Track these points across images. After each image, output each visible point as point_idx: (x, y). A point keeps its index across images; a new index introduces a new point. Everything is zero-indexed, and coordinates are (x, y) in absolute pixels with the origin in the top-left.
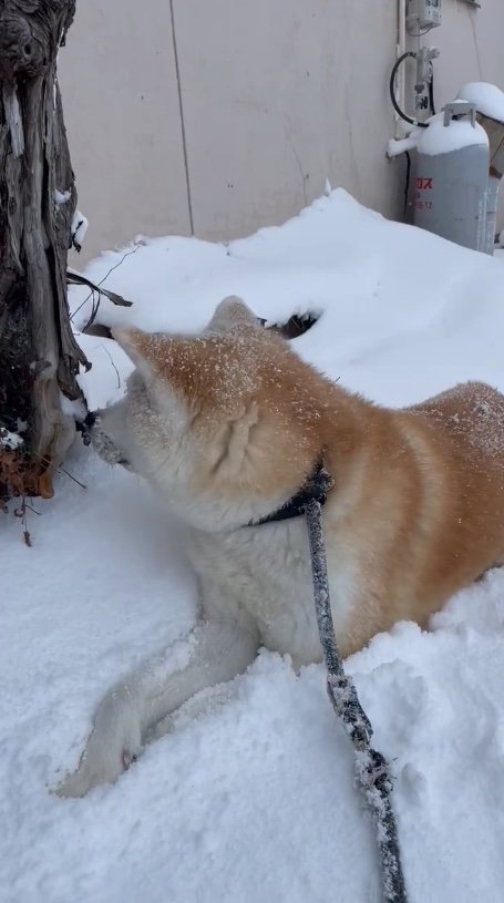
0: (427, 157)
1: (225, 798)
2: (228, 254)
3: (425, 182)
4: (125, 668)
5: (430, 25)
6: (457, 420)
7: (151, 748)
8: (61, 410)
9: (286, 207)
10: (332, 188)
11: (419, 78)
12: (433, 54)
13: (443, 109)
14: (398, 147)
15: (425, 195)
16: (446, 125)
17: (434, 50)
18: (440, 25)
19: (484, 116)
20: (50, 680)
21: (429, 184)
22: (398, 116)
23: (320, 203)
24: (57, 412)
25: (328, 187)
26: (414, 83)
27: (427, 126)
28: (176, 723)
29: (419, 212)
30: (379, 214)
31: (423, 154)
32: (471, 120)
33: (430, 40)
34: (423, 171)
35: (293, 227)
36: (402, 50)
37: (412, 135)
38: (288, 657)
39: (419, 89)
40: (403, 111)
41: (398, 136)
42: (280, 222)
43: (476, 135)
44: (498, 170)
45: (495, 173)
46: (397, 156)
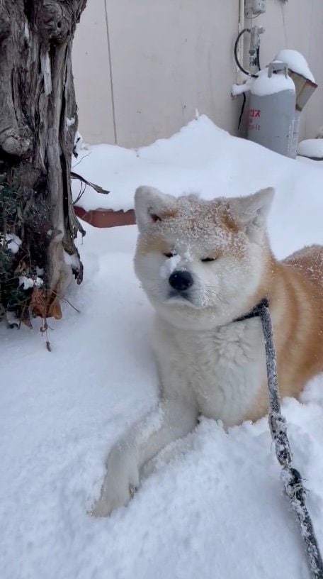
0: (256, 96)
1: (198, 515)
3: (256, 113)
4: (121, 430)
5: (259, 12)
6: (312, 270)
7: (146, 483)
8: (64, 261)
9: (171, 128)
10: (200, 115)
11: (252, 45)
12: (261, 31)
13: (266, 67)
14: (239, 89)
15: (255, 121)
16: (270, 76)
17: (262, 28)
18: (264, 12)
19: (292, 72)
20: (76, 440)
21: (258, 114)
22: (238, 69)
23: (192, 124)
24: (61, 262)
25: (197, 114)
26: (249, 49)
27: (257, 77)
28: (157, 466)
29: (251, 132)
30: (227, 133)
31: (254, 95)
32: (284, 74)
33: (259, 22)
34: (254, 106)
35: (176, 138)
36: (242, 28)
37: (247, 82)
38: (220, 422)
39: (252, 53)
40: (242, 66)
41: (238, 82)
43: (287, 84)
44: (300, 106)
45: (298, 108)
46: (238, 95)
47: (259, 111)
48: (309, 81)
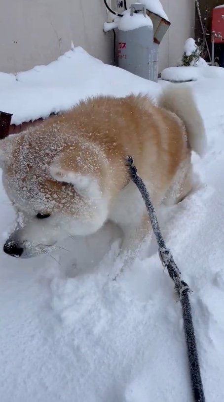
0: (123, 32)
3: (123, 45)
9: (50, 56)
10: (75, 46)
13: (130, 8)
14: (109, 27)
15: (123, 52)
16: (132, 15)
19: (150, 12)
21: (124, 46)
22: (108, 10)
23: (68, 54)
25: (73, 46)
27: (122, 16)
29: (121, 61)
30: (101, 61)
31: (121, 31)
32: (144, 13)
34: (121, 39)
35: (53, 65)
37: (115, 21)
40: (110, 8)
41: (108, 21)
42: (46, 62)
43: (147, 21)
44: (158, 40)
45: (156, 41)
46: (109, 31)
47: (125, 44)
48: (163, 20)
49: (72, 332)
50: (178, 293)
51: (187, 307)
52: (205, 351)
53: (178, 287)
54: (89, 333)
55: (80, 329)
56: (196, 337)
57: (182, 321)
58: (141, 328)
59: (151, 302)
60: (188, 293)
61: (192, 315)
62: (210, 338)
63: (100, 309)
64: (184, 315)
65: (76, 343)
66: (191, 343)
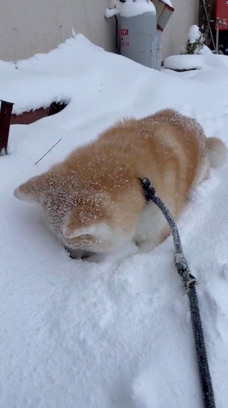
0: (125, 18)
2: (16, 68)
3: (125, 32)
9: (50, 44)
10: (76, 34)
14: (110, 13)
15: (125, 39)
16: (135, 1)
21: (127, 33)
23: (69, 41)
25: (74, 33)
27: (124, 2)
29: (123, 48)
30: (103, 49)
31: (123, 17)
34: (124, 26)
35: (54, 53)
37: (117, 6)
41: (110, 7)
42: (47, 51)
43: (149, 7)
44: (162, 27)
45: (159, 28)
46: (110, 18)
47: (127, 30)
48: (167, 5)
49: (78, 325)
50: (186, 286)
51: (194, 299)
52: (213, 344)
53: (185, 280)
54: (95, 326)
55: (85, 323)
56: (204, 330)
57: (189, 314)
58: (147, 321)
59: (157, 295)
60: (195, 285)
61: (199, 307)
62: (218, 331)
63: (105, 302)
64: (191, 307)
65: (82, 336)
66: (199, 335)
